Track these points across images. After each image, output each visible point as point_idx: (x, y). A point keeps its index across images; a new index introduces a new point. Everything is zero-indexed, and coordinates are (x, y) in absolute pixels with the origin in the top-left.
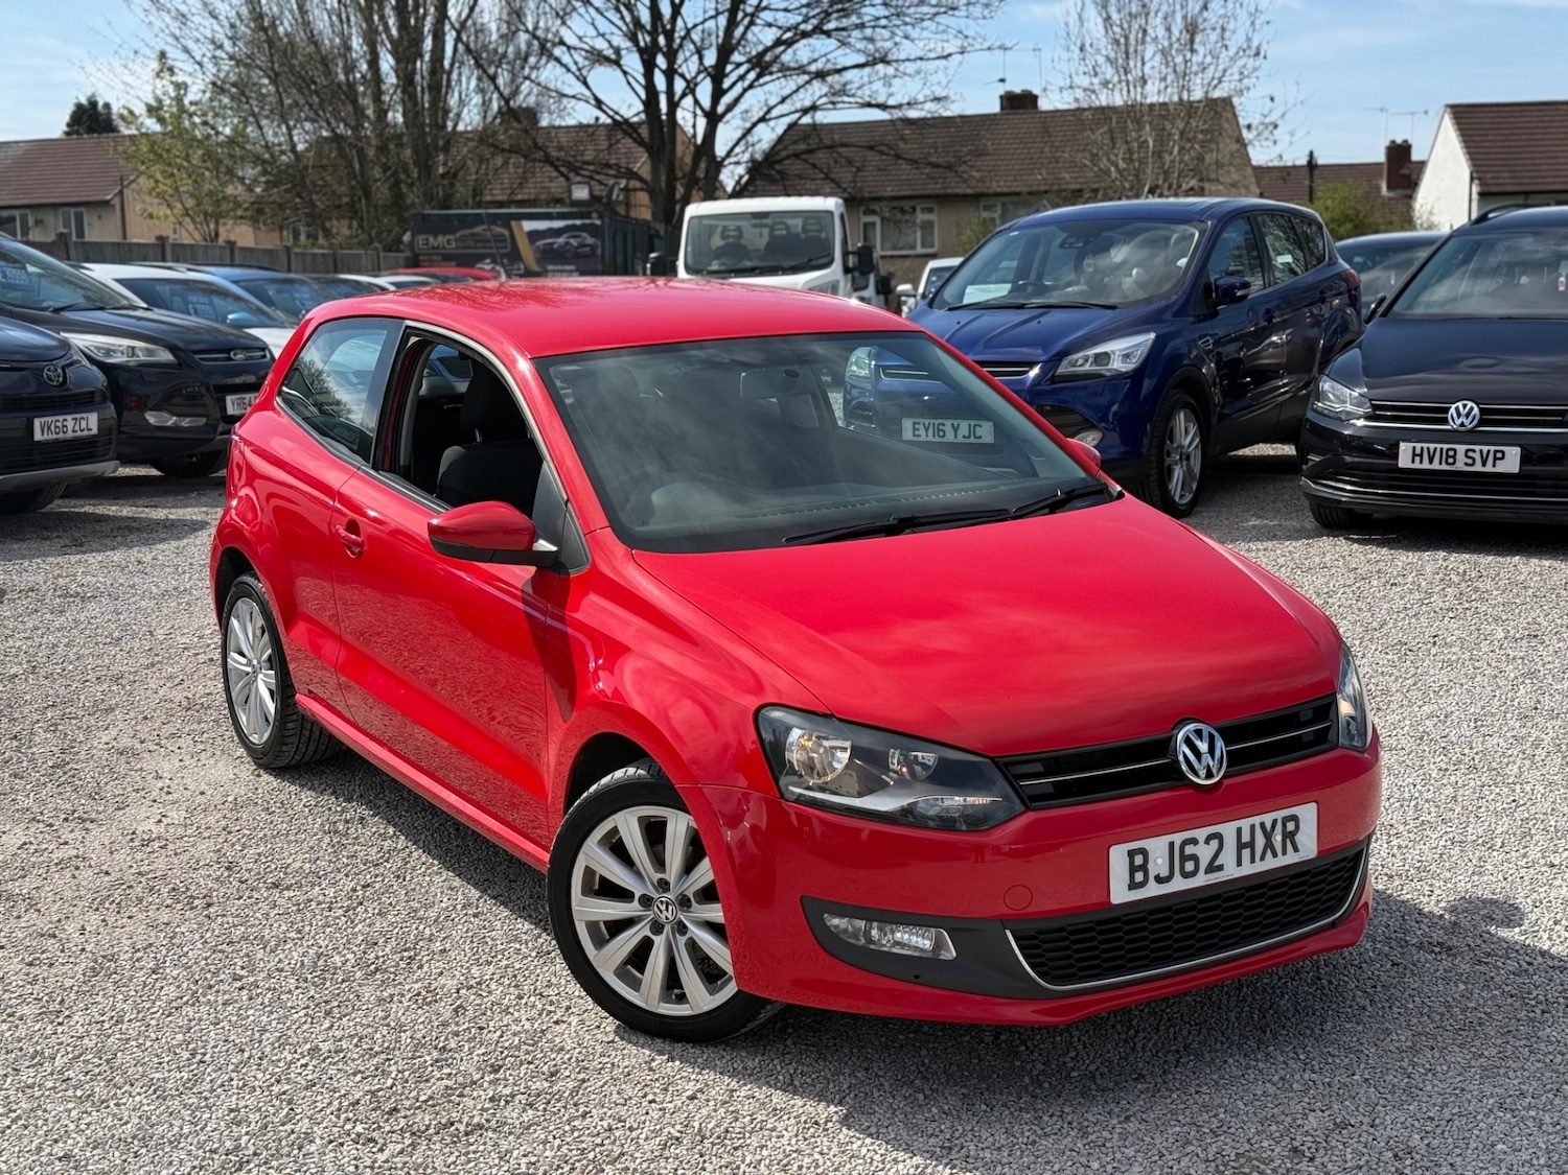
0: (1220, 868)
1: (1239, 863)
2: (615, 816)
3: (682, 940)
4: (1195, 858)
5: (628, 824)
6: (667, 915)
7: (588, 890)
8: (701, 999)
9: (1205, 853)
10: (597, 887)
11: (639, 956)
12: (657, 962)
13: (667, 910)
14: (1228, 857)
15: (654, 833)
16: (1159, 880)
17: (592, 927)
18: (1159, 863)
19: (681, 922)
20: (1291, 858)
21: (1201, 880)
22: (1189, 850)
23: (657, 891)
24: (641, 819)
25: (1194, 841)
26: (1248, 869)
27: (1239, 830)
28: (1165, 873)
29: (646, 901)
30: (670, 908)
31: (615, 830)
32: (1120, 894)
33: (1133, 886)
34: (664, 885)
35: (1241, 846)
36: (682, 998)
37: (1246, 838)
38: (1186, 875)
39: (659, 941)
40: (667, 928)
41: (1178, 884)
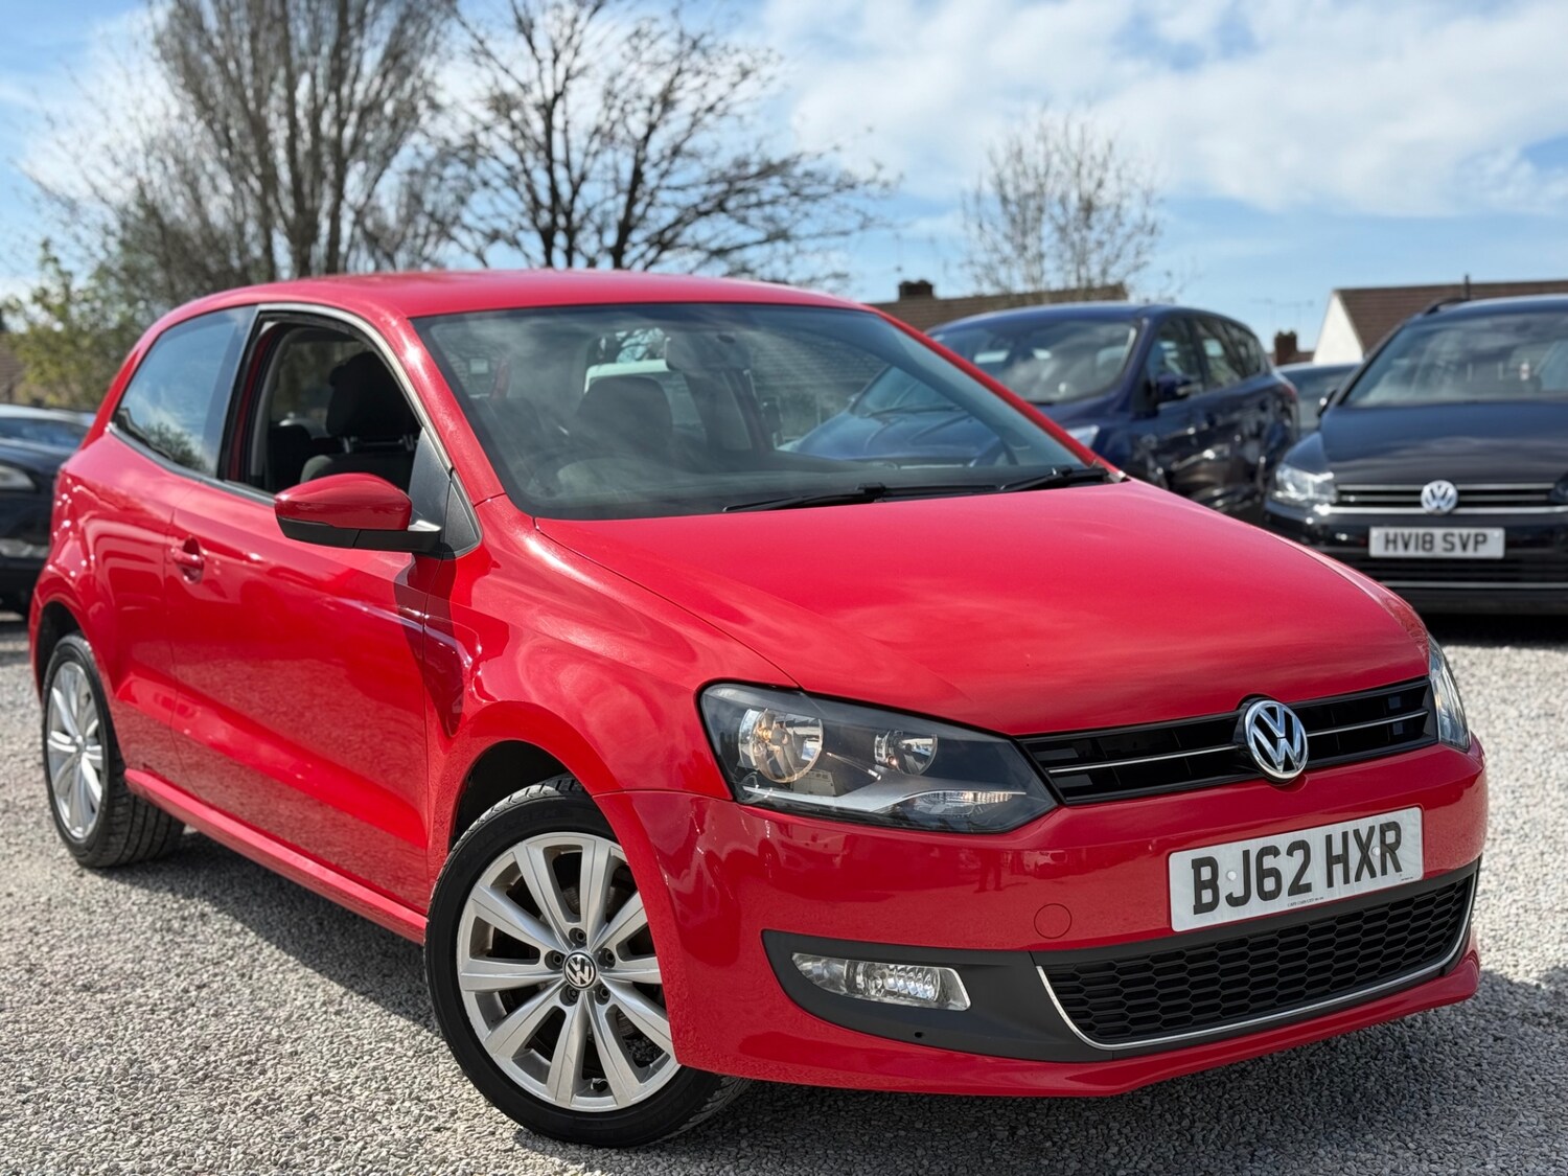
0: (1307, 888)
1: (1330, 884)
2: (514, 849)
3: (602, 1010)
4: (1275, 873)
5: (531, 858)
6: (582, 977)
7: (478, 951)
8: (628, 1088)
9: (1288, 866)
10: (490, 947)
11: (546, 1037)
12: (569, 1042)
13: (582, 970)
14: (1316, 874)
15: (566, 869)
16: (1233, 901)
17: (485, 998)
18: (1231, 880)
19: (602, 985)
20: (1391, 880)
21: (1283, 903)
22: (1269, 862)
23: (570, 947)
24: (548, 851)
25: (1274, 851)
26: (1341, 891)
27: (1329, 839)
28: (1239, 892)
29: (555, 960)
30: (587, 968)
31: (514, 868)
32: (1184, 919)
33: (1200, 908)
34: (578, 938)
35: (1331, 860)
36: (603, 1089)
37: (1337, 850)
38: (1266, 896)
39: (572, 1013)
40: (583, 995)
41: (1256, 908)
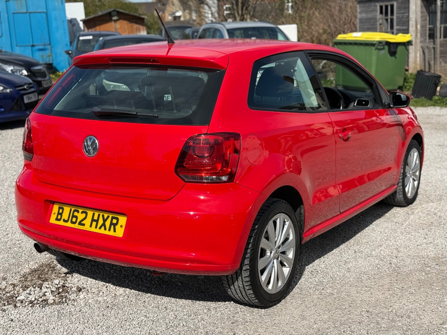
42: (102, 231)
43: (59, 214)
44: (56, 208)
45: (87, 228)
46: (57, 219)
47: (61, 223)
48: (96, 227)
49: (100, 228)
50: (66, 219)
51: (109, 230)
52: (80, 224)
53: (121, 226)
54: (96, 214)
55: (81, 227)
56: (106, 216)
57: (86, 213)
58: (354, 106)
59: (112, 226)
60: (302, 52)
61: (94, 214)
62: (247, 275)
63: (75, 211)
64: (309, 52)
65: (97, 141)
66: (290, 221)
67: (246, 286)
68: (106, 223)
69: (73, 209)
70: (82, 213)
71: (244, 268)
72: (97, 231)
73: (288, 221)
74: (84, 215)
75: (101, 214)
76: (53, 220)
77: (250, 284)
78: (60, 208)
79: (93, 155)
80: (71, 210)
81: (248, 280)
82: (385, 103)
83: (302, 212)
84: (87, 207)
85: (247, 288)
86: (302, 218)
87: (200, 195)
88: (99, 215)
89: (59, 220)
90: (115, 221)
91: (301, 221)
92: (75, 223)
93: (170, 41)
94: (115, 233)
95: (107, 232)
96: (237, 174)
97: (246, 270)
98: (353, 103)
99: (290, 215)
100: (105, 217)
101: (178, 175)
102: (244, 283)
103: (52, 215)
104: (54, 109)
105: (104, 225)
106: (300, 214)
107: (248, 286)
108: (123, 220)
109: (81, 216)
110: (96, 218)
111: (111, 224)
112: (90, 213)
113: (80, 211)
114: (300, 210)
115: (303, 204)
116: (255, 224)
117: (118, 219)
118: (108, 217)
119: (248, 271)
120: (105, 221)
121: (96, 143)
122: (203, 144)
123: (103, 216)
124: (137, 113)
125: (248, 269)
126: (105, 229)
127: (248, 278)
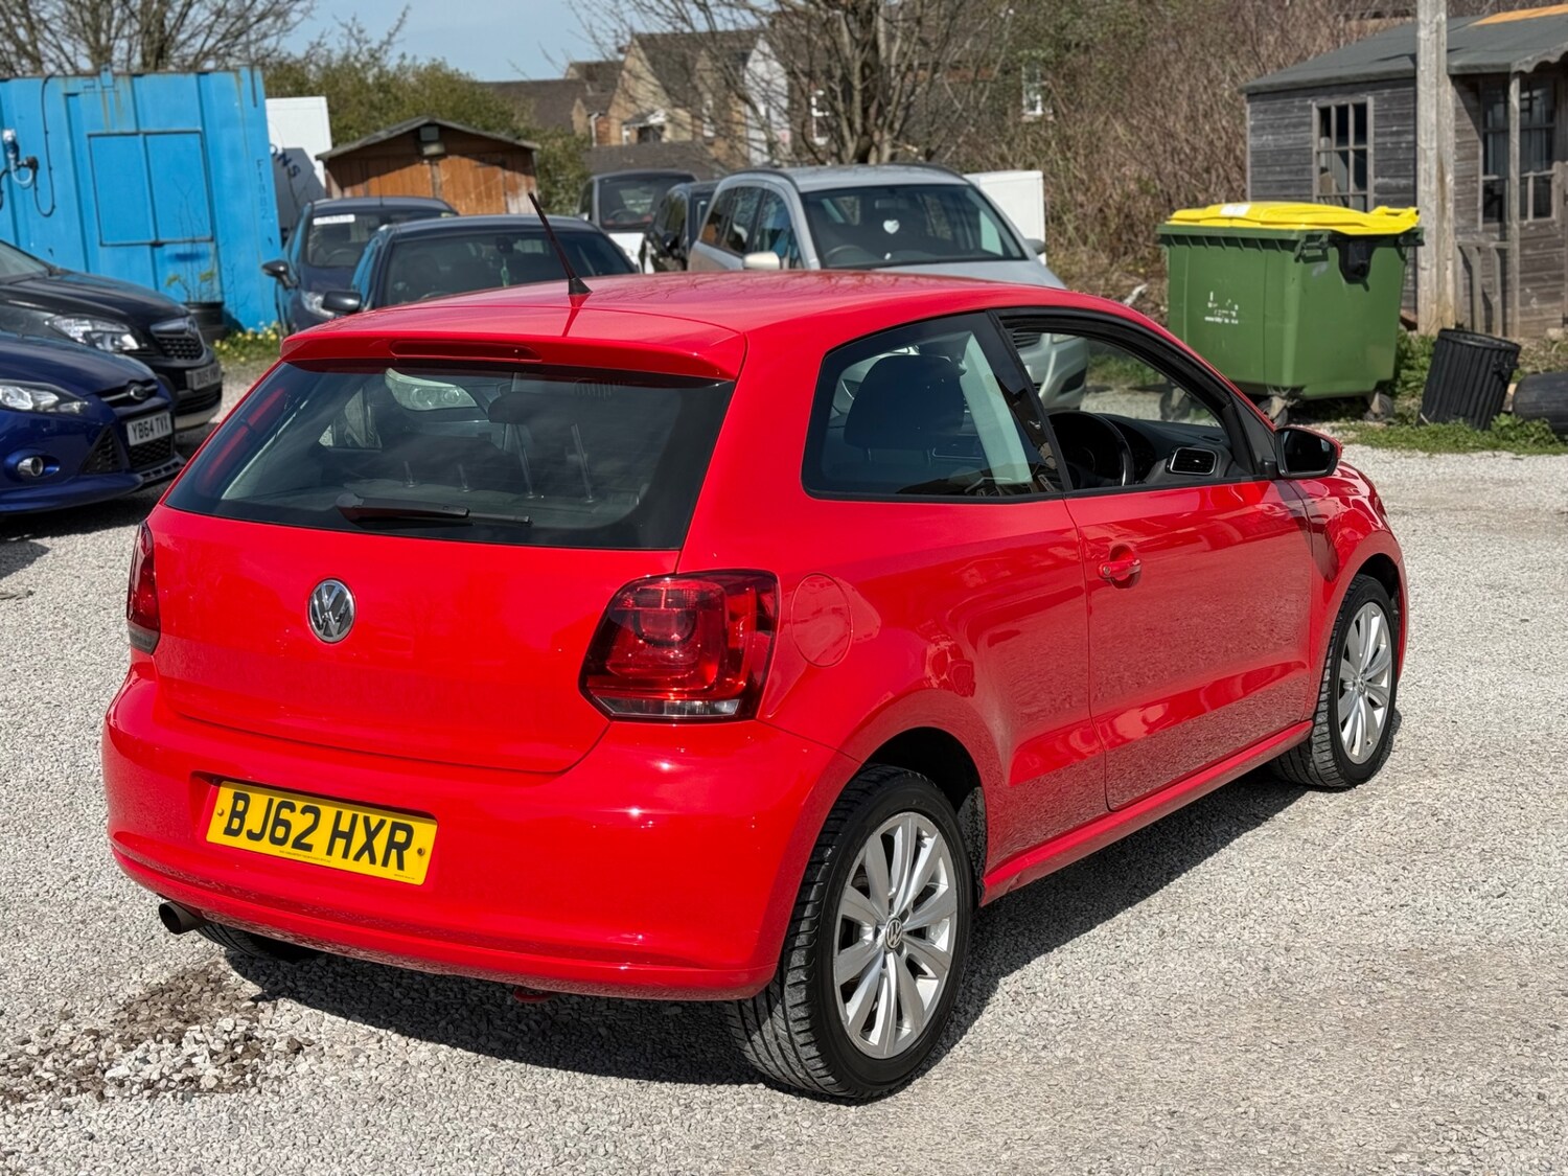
42: (363, 867)
43: (234, 814)
44: (225, 797)
45: (317, 856)
46: (229, 831)
47: (242, 842)
48: (345, 855)
49: (357, 858)
50: (257, 830)
51: (385, 863)
52: (298, 844)
53: (420, 852)
54: (347, 815)
55: (301, 856)
56: (374, 820)
57: (317, 813)
58: (1167, 470)
59: (394, 852)
60: (984, 315)
61: (339, 815)
62: (800, 1001)
63: (282, 806)
64: (1005, 313)
65: (349, 597)
66: (937, 834)
67: (798, 1033)
68: (375, 842)
69: (277, 801)
70: (305, 811)
71: (790, 979)
72: (349, 865)
73: (931, 837)
74: (310, 817)
75: (361, 816)
76: (216, 834)
77: (807, 1026)
78: (237, 797)
79: (336, 637)
80: (271, 802)
81: (803, 1015)
82: (1263, 461)
83: (980, 807)
84: (318, 792)
85: (800, 1039)
86: (979, 827)
87: (662, 759)
88: (355, 818)
89: (236, 833)
90: (400, 837)
91: (977, 836)
92: (282, 842)
93: (575, 287)
94: (400, 872)
95: (377, 871)
96: (767, 696)
97: (794, 985)
98: (1164, 461)
99: (937, 817)
100: (374, 824)
101: (590, 698)
102: (791, 1023)
103: (215, 816)
104: (223, 497)
105: (368, 847)
106: (975, 813)
107: (802, 1035)
108: (425, 833)
109: (299, 822)
110: (344, 826)
111: (391, 844)
112: (328, 812)
113: (299, 805)
114: (973, 800)
115: (980, 785)
116: (820, 846)
117: (409, 831)
118: (382, 823)
119: (803, 986)
120: (371, 835)
121: (348, 602)
122: (667, 605)
123: (366, 820)
124: (468, 512)
125: (802, 982)
126: (373, 860)
127: (802, 1008)
